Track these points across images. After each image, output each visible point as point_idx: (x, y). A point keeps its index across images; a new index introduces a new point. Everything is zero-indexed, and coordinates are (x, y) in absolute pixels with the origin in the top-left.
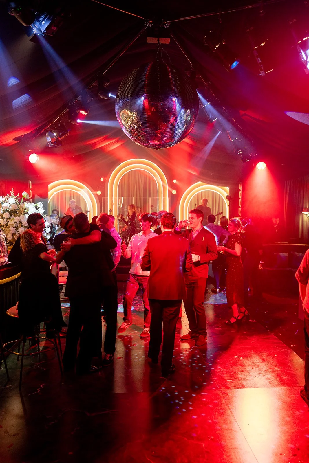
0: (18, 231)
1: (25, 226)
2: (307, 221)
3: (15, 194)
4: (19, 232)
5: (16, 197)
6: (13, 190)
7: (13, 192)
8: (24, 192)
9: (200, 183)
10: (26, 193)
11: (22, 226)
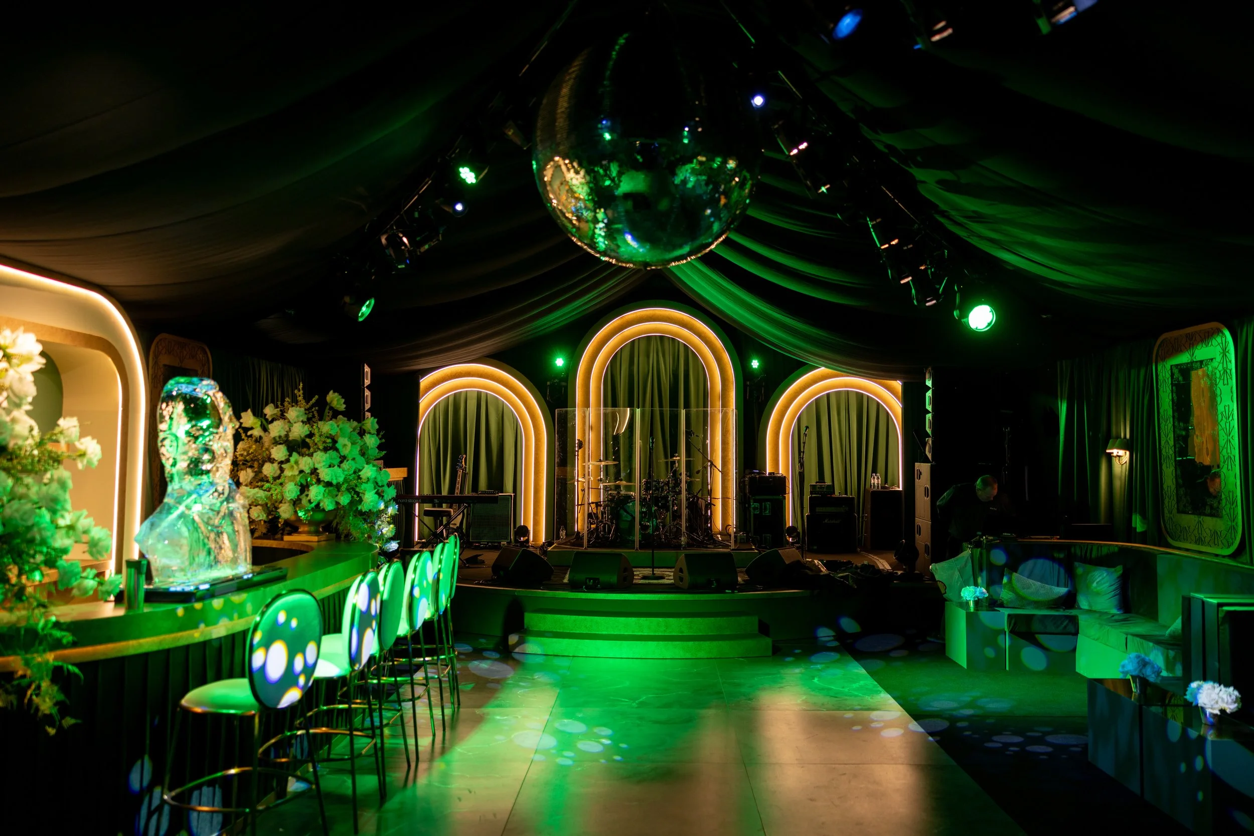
0: (307, 495)
1: (326, 481)
2: (1121, 475)
3: (307, 399)
4: (308, 498)
5: (308, 406)
6: (301, 386)
7: (301, 392)
8: (331, 392)
9: (822, 370)
10: (336, 394)
11: (319, 481)
